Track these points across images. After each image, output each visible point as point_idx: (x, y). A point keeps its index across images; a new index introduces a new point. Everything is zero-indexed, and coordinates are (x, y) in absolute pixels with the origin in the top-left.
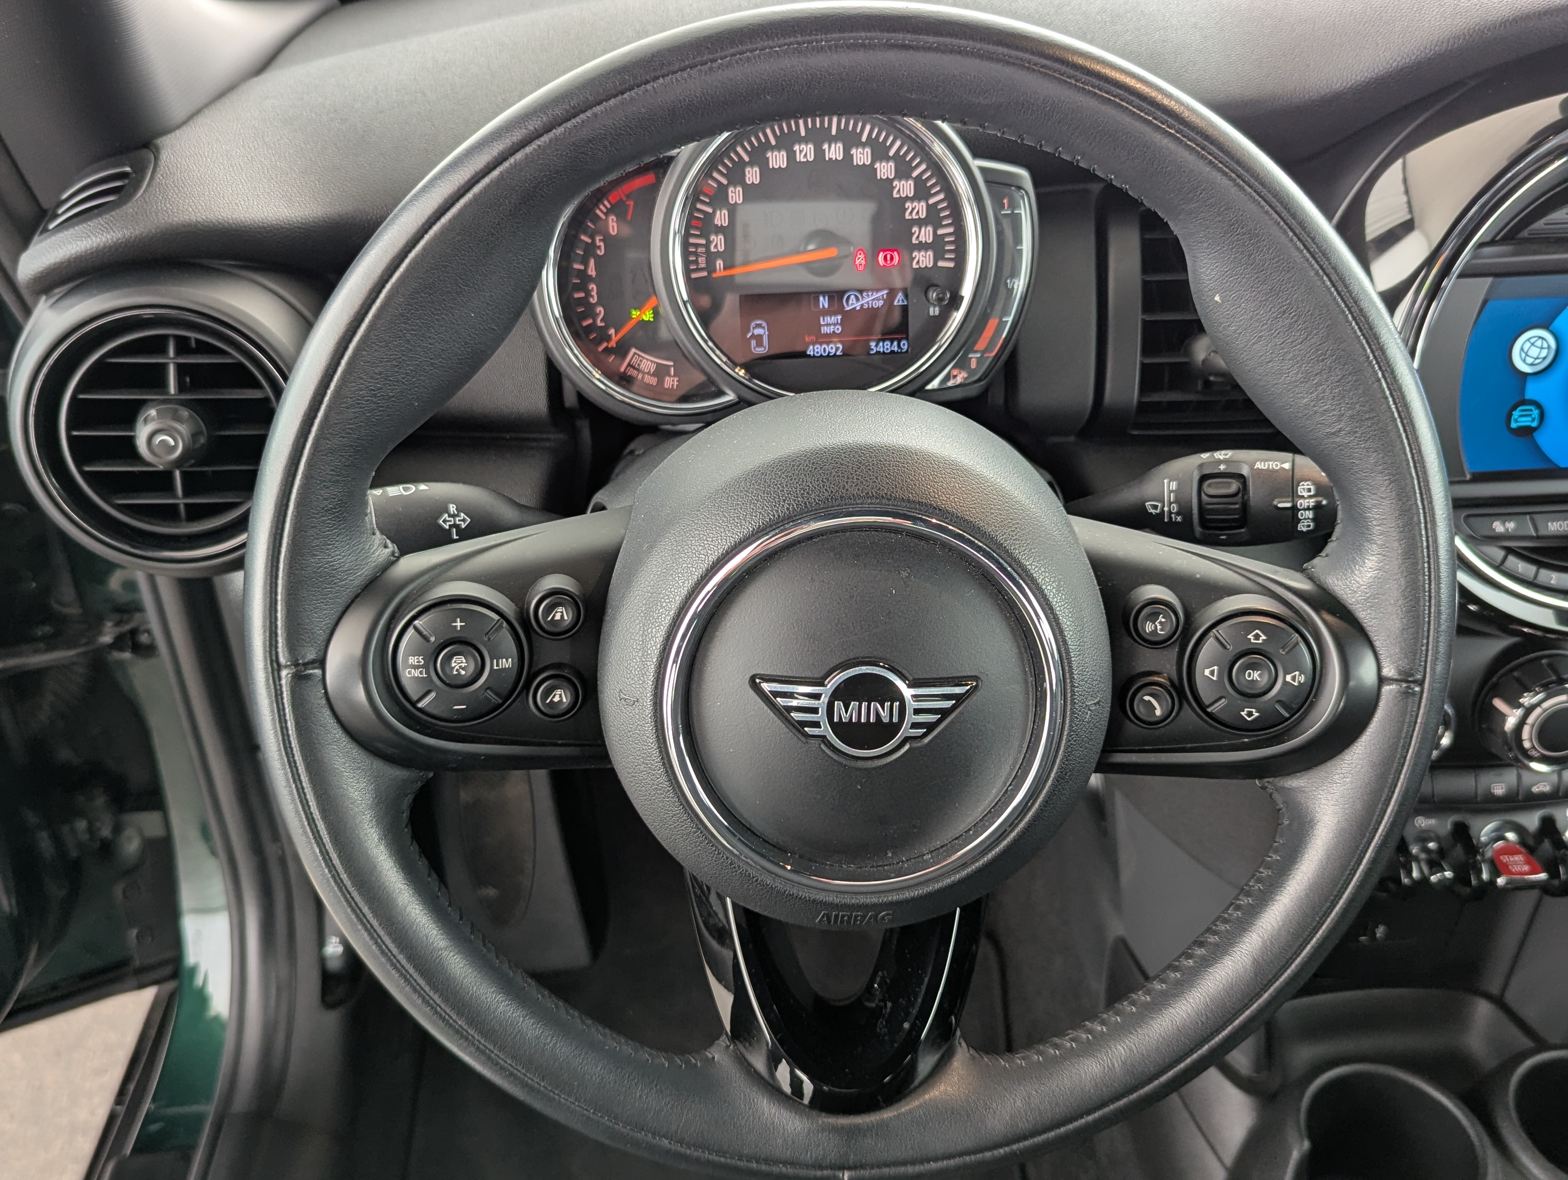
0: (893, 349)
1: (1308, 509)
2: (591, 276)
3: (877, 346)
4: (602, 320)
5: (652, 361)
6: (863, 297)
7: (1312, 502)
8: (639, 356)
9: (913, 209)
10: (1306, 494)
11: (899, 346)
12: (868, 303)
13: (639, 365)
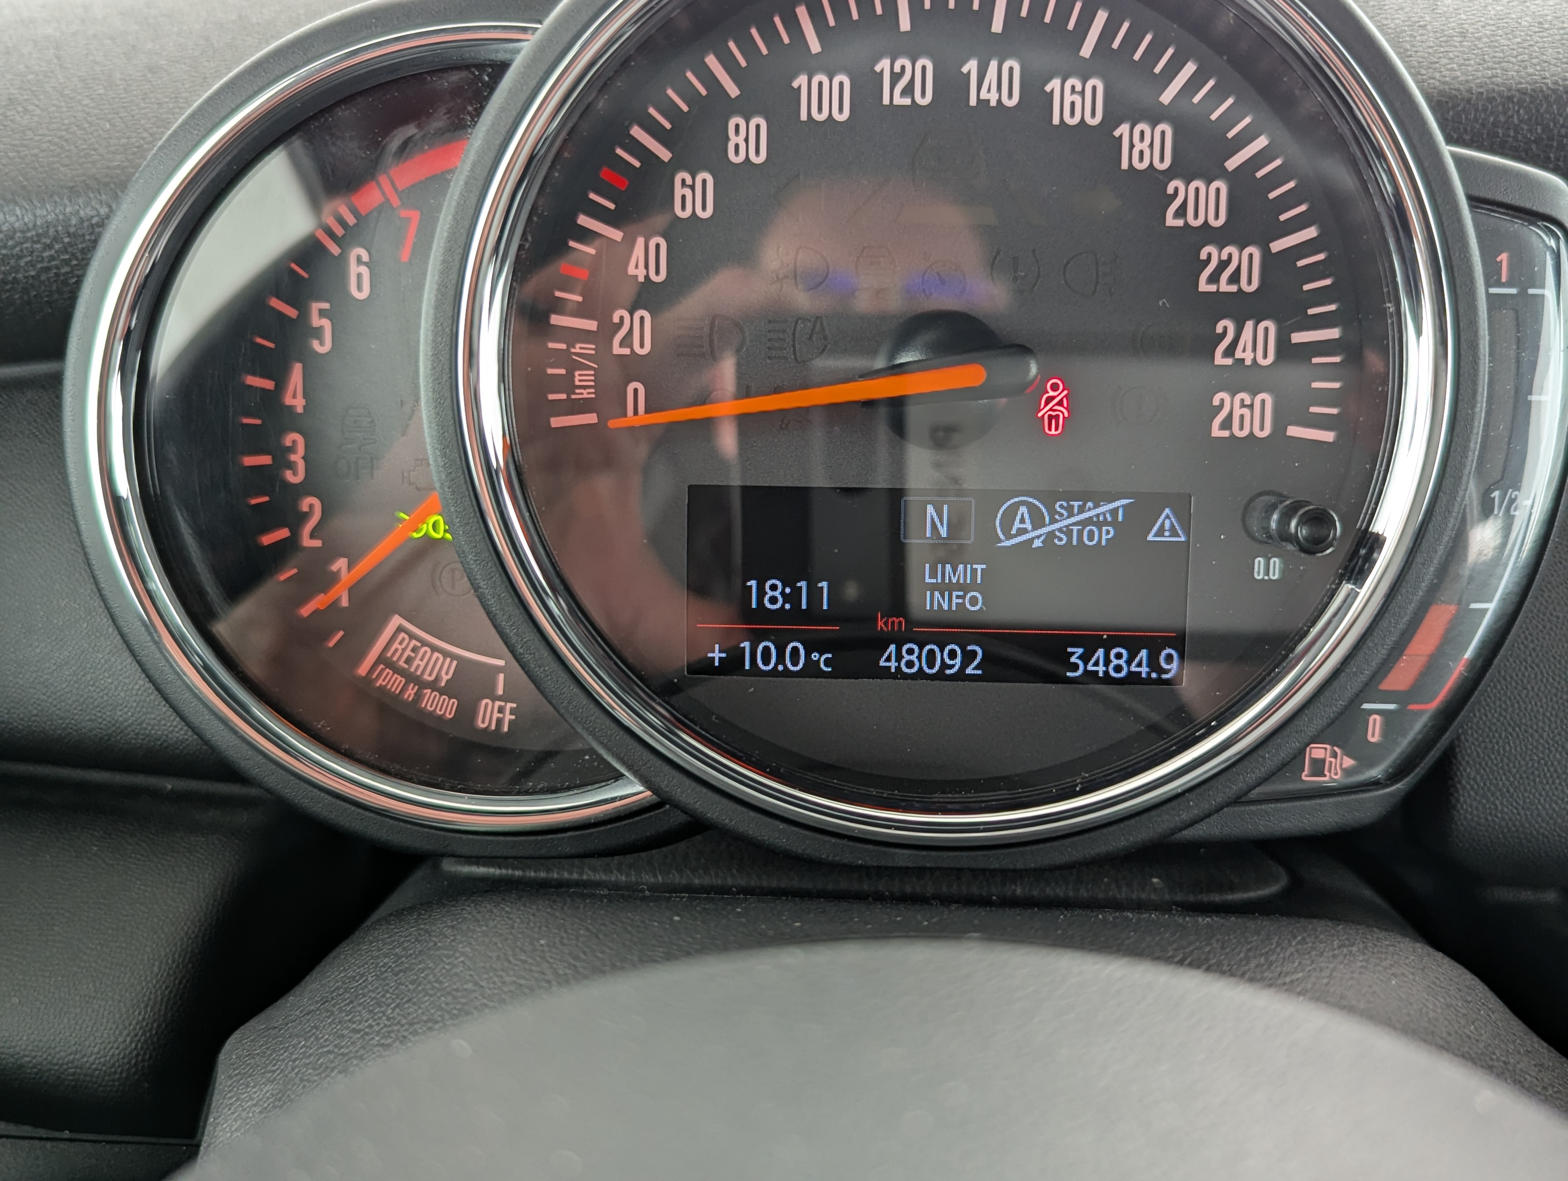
0: (1133, 668)
2: (291, 408)
3: (1085, 658)
5: (446, 654)
6: (1052, 512)
8: (412, 636)
9: (1223, 265)
11: (1153, 664)
12: (1069, 533)
13: (409, 661)
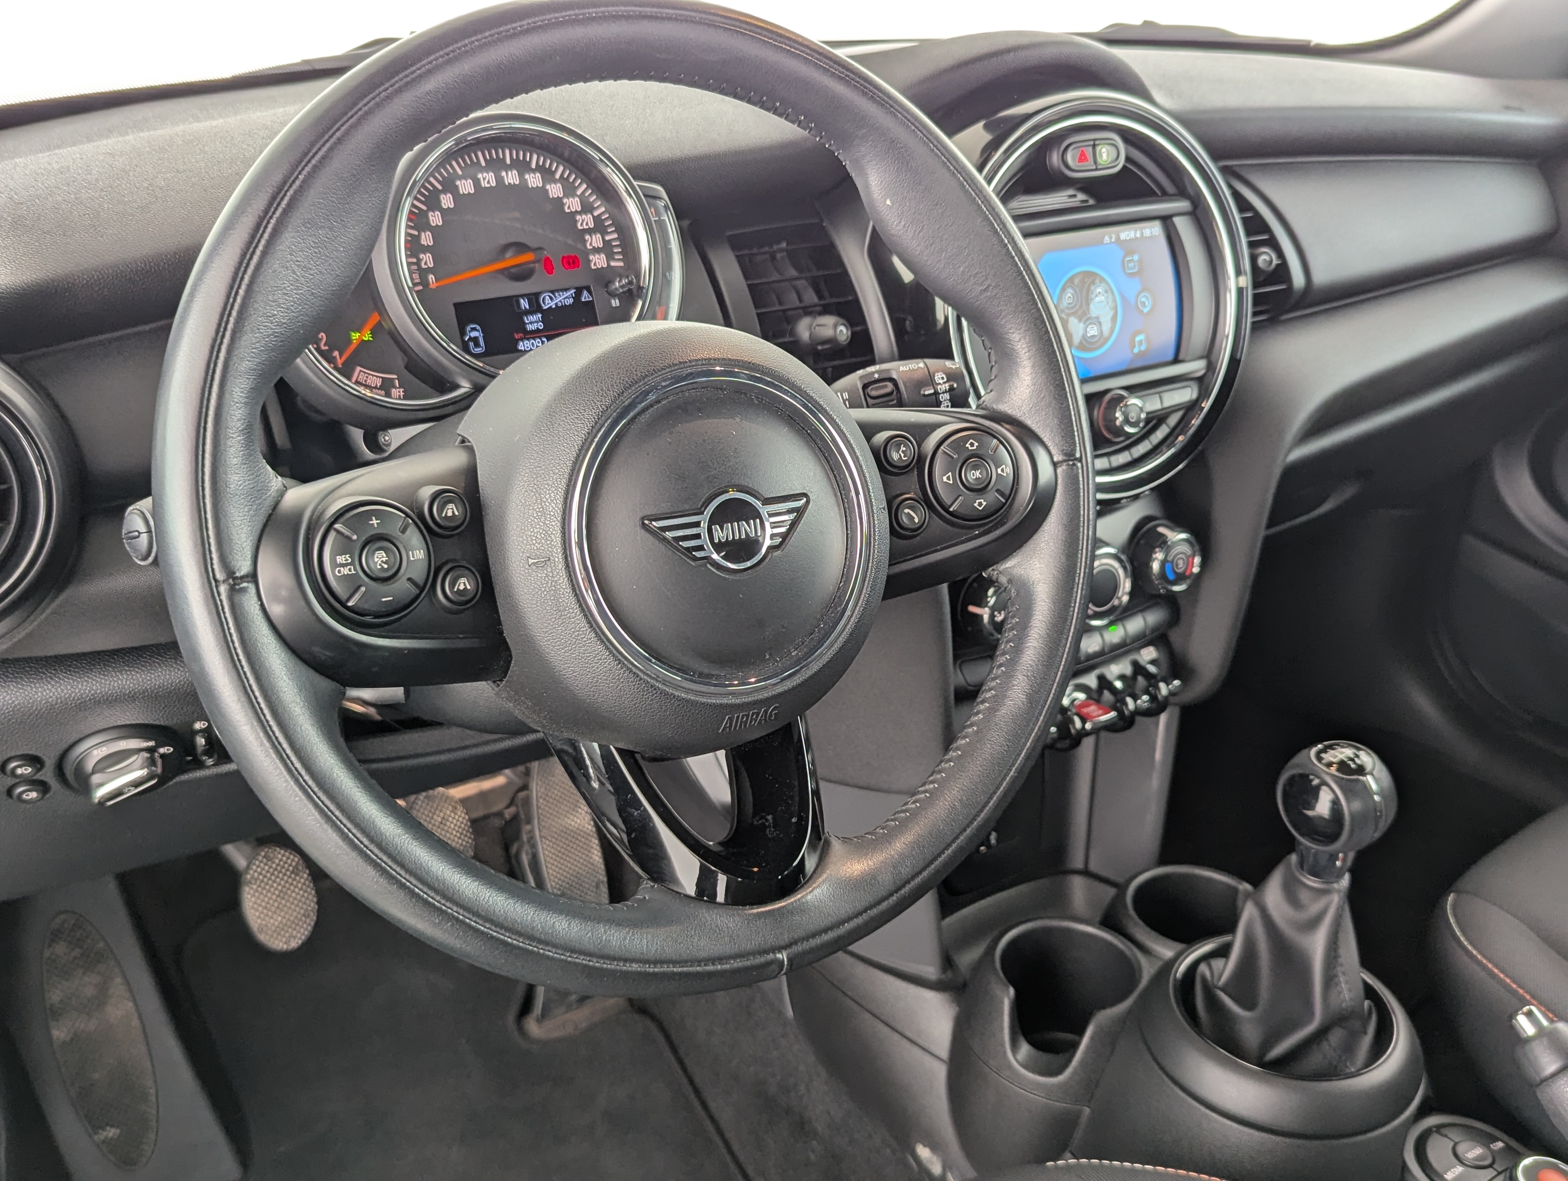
1: (946, 392)
4: (325, 345)
5: (377, 377)
6: (555, 297)
7: (947, 386)
8: (365, 373)
9: (583, 221)
10: (941, 382)
12: (560, 301)
13: (365, 381)
